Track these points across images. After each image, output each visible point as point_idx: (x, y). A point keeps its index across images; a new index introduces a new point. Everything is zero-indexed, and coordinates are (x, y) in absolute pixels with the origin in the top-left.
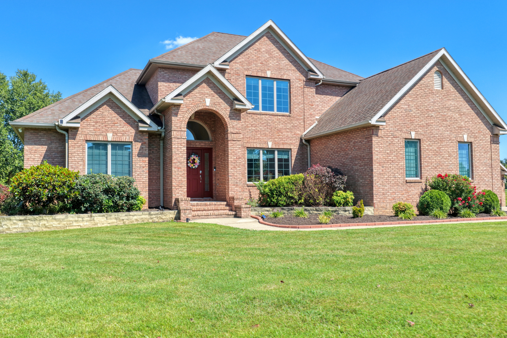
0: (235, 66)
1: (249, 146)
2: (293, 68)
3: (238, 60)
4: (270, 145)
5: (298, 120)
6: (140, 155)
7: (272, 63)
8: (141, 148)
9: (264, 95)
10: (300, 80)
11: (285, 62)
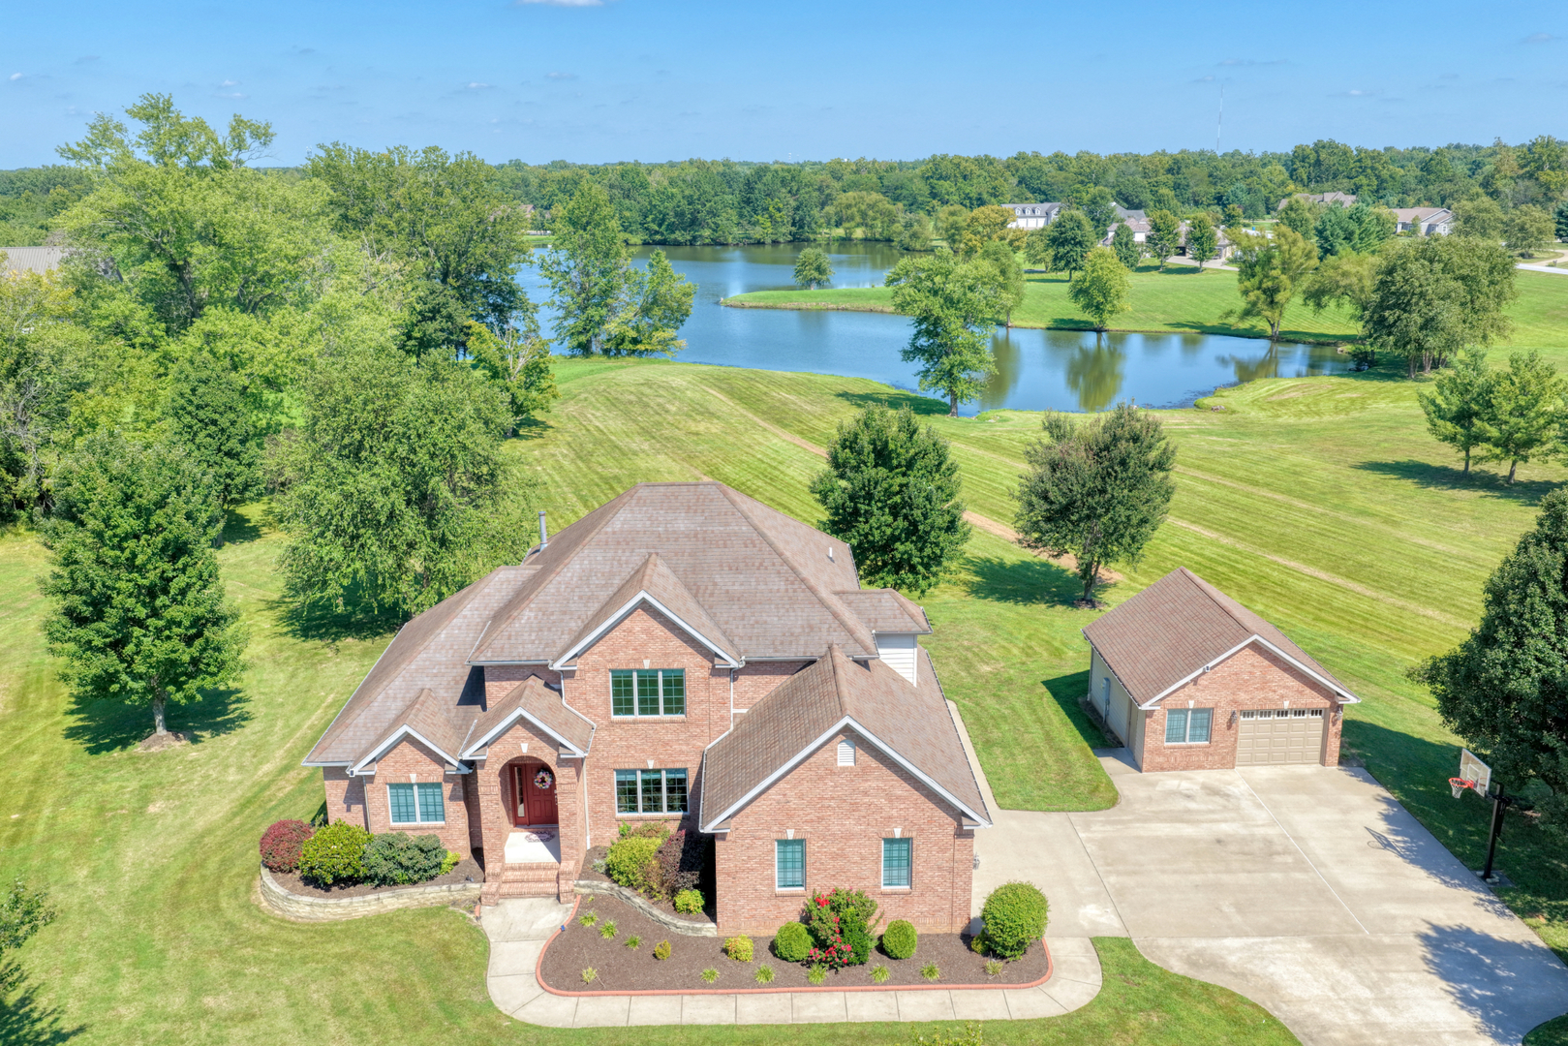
0: (591, 658)
1: (617, 767)
2: (690, 650)
3: (596, 649)
4: (651, 765)
5: (698, 726)
6: (452, 798)
7: (654, 647)
8: (454, 790)
9: (641, 692)
10: (702, 667)
11: (676, 643)
